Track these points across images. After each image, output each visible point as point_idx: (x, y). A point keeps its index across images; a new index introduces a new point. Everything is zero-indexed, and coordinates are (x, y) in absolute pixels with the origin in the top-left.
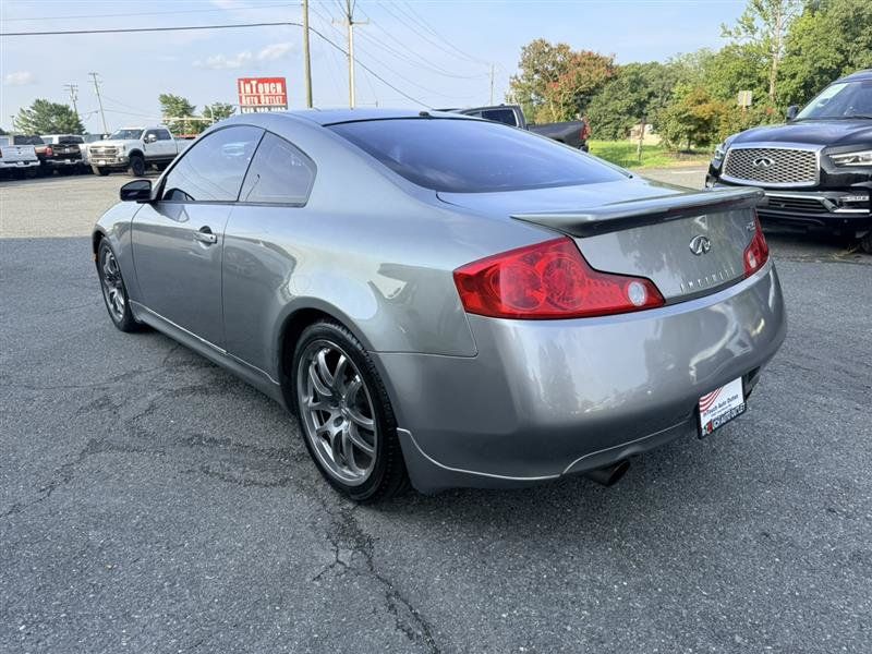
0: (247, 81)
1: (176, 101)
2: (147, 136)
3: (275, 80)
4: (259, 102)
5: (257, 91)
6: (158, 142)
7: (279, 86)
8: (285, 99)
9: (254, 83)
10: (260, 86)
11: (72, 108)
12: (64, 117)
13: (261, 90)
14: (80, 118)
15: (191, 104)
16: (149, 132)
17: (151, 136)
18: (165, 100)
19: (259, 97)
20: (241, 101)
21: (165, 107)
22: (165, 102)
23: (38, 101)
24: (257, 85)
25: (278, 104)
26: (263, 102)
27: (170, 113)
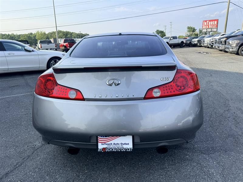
0: (206, 21)
1: (191, 28)
2: (171, 38)
3: (215, 20)
4: (208, 27)
5: (208, 24)
6: (173, 40)
7: (216, 22)
8: (217, 26)
9: (208, 22)
10: (210, 22)
11: (164, 32)
12: (162, 34)
13: (210, 24)
14: (166, 34)
15: (196, 29)
16: (172, 37)
17: (172, 38)
18: (189, 28)
19: (209, 26)
20: (203, 27)
21: (188, 30)
22: (188, 29)
23: (157, 30)
24: (209, 22)
25: (215, 27)
26: (209, 27)
27: (189, 31)
